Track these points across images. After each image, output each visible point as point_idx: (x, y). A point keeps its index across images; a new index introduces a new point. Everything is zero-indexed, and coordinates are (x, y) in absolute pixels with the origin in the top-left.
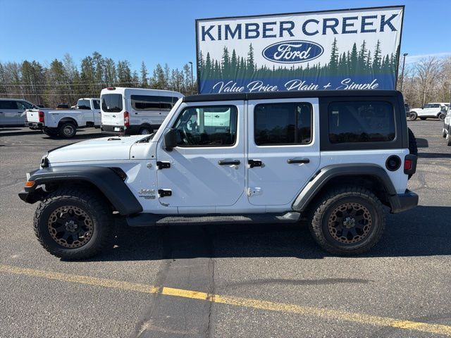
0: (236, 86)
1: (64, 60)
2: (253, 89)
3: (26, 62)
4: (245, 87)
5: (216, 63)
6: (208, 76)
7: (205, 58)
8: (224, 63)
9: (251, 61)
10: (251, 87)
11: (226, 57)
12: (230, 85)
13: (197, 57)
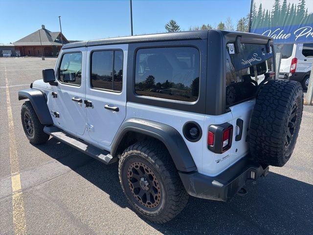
0: (283, 33)
1: (226, 22)
2: (300, 35)
3: (204, 25)
4: (292, 33)
5: (267, 13)
6: (258, 25)
7: (257, 10)
8: (274, 12)
9: (302, 6)
10: (298, 33)
11: (277, 6)
12: (277, 33)
13: (251, 10)
